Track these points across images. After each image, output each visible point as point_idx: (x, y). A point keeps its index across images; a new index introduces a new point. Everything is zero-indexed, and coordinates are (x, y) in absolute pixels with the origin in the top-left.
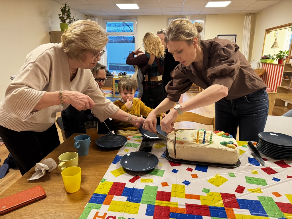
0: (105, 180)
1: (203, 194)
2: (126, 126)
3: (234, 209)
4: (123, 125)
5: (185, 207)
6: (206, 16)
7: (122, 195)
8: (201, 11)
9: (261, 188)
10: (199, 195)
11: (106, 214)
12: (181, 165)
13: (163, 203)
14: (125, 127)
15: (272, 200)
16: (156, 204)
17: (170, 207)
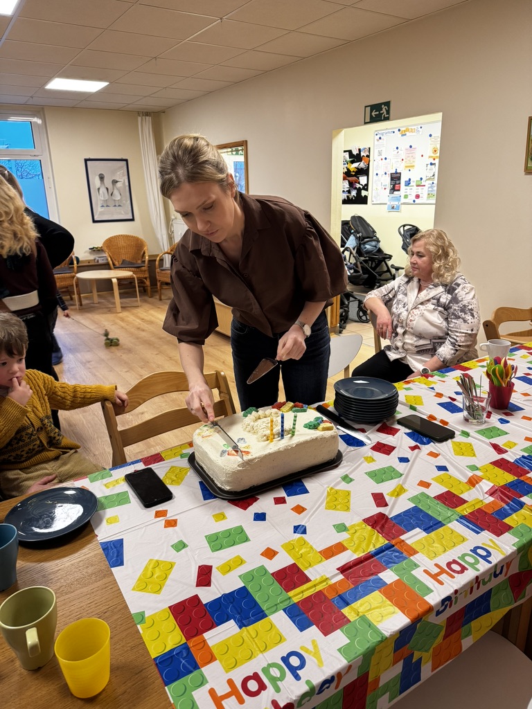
0: (142, 615)
1: (343, 537)
2: (25, 456)
3: (402, 537)
4: (14, 458)
5: (341, 577)
6: (43, 109)
7: (218, 625)
8: (32, 97)
9: (401, 483)
10: (340, 542)
11: (230, 682)
12: (256, 500)
13: (305, 591)
14: (23, 459)
15: (428, 497)
16: (296, 600)
17: (320, 591)
